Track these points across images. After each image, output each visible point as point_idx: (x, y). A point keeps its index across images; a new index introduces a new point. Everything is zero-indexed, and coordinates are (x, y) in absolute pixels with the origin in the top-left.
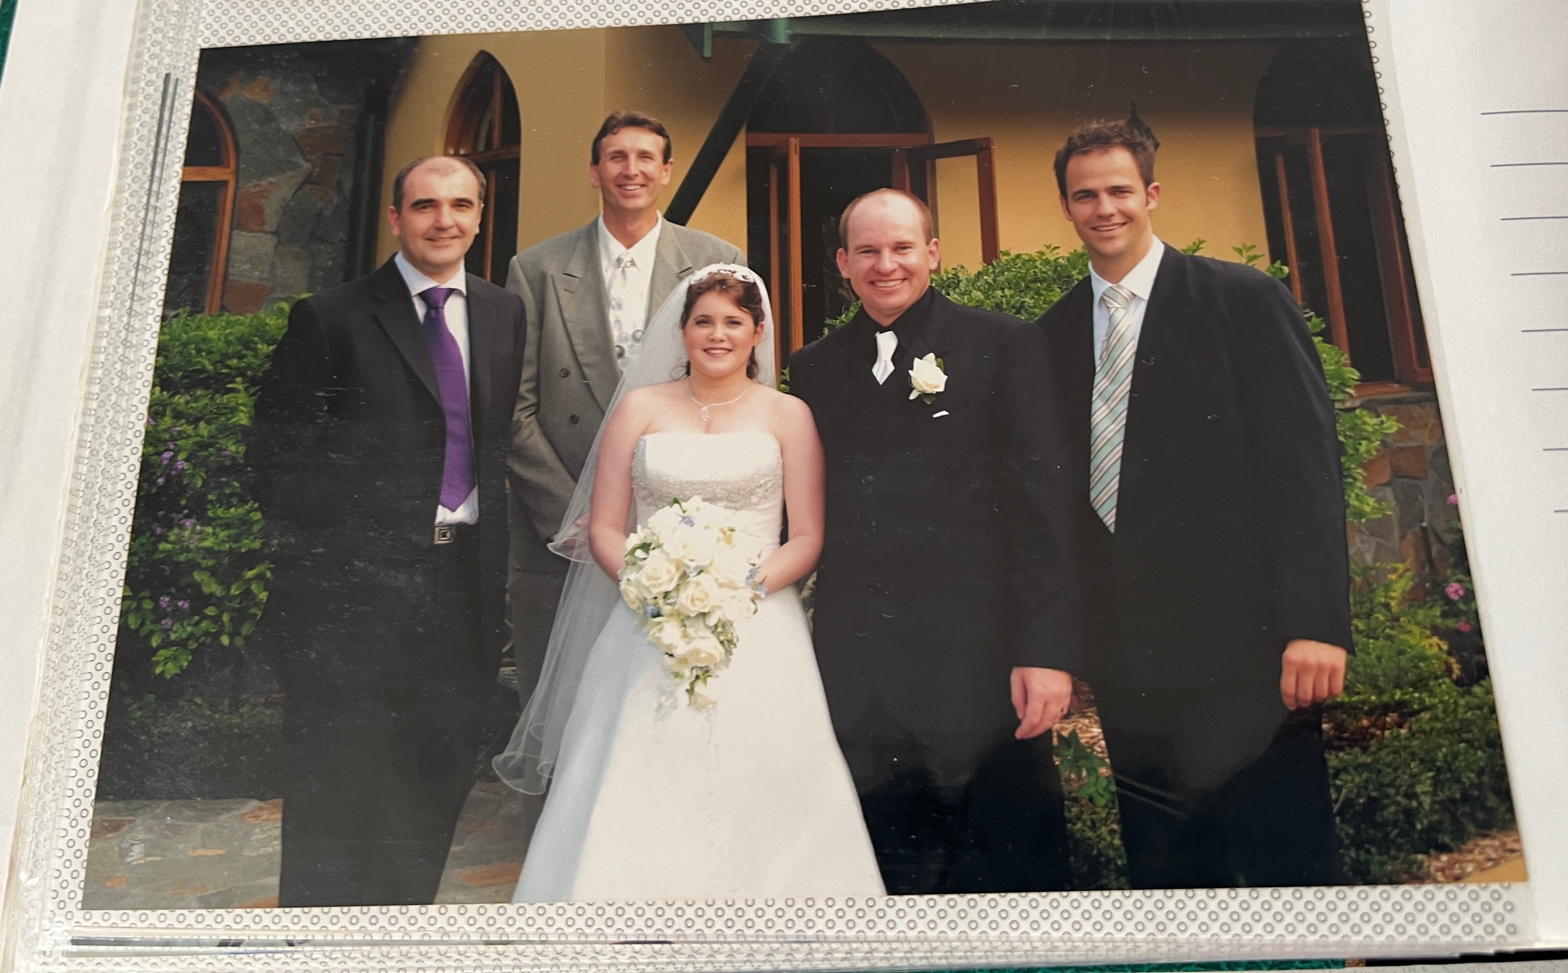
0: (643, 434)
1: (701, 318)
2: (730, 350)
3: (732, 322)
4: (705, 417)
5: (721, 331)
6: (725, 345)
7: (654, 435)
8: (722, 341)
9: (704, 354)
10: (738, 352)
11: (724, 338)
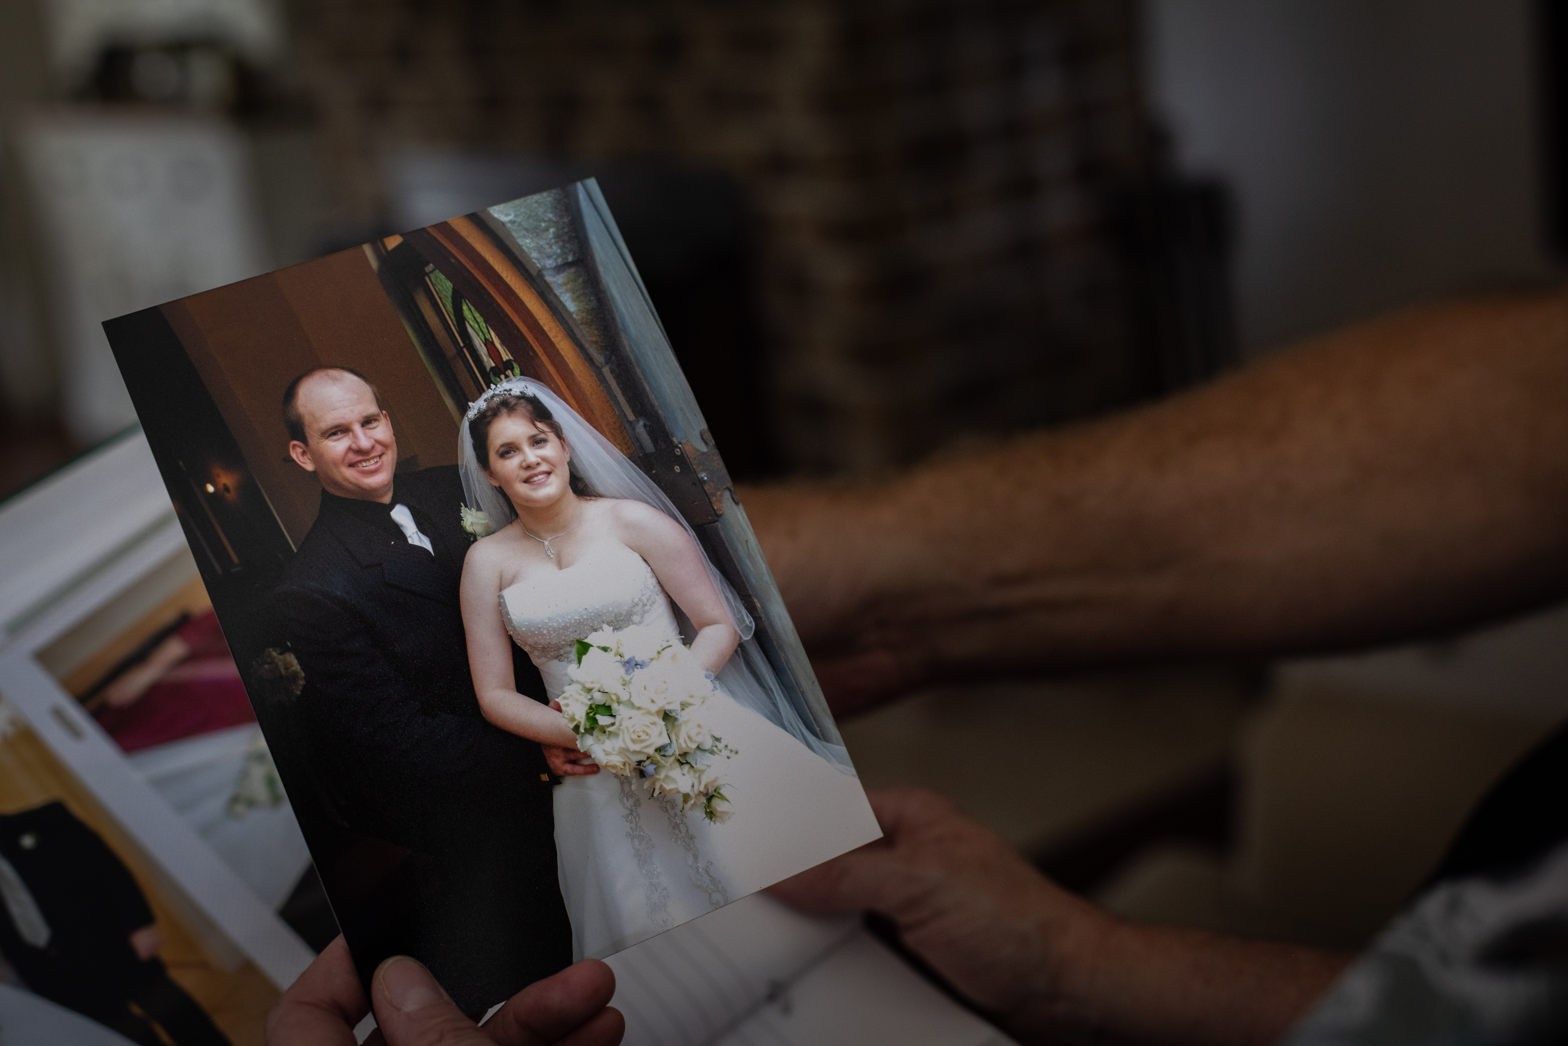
0: (501, 590)
1: (502, 449)
2: (549, 473)
3: (537, 442)
4: (552, 552)
5: (532, 455)
6: (544, 467)
7: (512, 587)
8: (538, 464)
9: (526, 486)
10: (558, 471)
11: (539, 460)
